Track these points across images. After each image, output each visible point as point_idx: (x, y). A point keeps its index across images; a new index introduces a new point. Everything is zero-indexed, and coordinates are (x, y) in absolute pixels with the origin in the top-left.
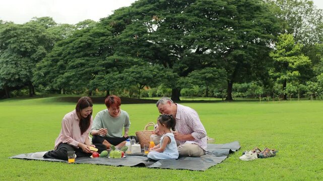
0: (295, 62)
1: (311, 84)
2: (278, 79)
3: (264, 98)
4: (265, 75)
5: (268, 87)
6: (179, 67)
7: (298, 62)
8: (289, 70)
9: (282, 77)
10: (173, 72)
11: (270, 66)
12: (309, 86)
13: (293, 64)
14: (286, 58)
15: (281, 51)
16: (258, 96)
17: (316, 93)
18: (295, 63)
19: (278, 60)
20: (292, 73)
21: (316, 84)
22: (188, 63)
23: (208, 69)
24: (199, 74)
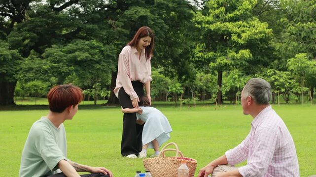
0: (243, 32)
1: (275, 74)
2: (212, 64)
3: (185, 101)
4: (181, 56)
5: (186, 80)
6: (21, 38)
7: (249, 33)
8: (231, 49)
9: (219, 60)
10: (10, 49)
11: (196, 39)
12: (272, 79)
13: (239, 36)
14: (227, 23)
15: (217, 11)
16: (174, 96)
17: (283, 90)
18: (243, 35)
19: (212, 27)
20: (237, 52)
21: (284, 74)
22: (40, 30)
23: (80, 43)
24: (62, 54)
